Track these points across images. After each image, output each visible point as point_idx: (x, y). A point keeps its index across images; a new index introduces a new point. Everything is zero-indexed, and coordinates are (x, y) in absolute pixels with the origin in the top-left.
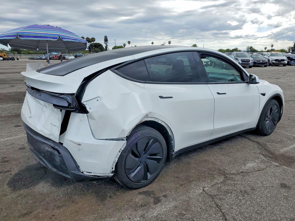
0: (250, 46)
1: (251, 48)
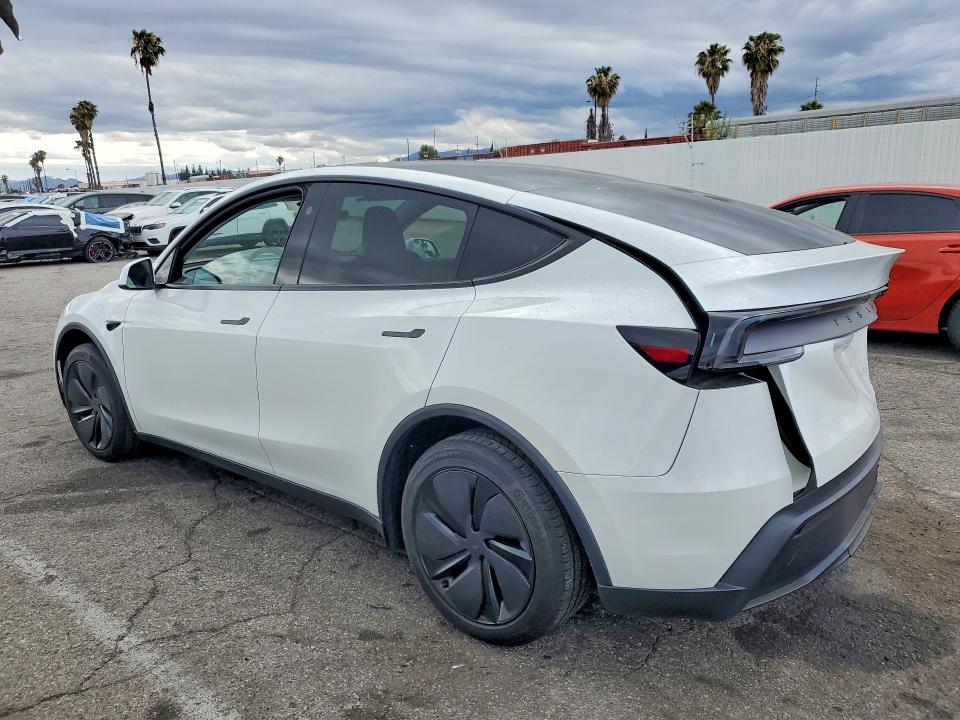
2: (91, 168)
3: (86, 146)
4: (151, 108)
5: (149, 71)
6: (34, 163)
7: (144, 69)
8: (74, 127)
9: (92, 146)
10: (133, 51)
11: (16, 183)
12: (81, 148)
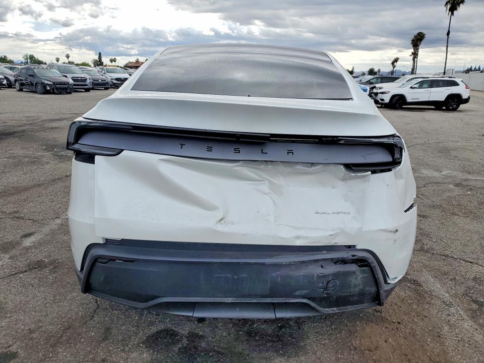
0: (30, 53)
1: (32, 57)
2: (414, 66)
3: (415, 55)
4: (448, 34)
5: (452, 14)
6: (393, 63)
7: (450, 13)
8: (412, 46)
9: (417, 55)
10: (447, 4)
11: (384, 72)
12: (413, 56)
